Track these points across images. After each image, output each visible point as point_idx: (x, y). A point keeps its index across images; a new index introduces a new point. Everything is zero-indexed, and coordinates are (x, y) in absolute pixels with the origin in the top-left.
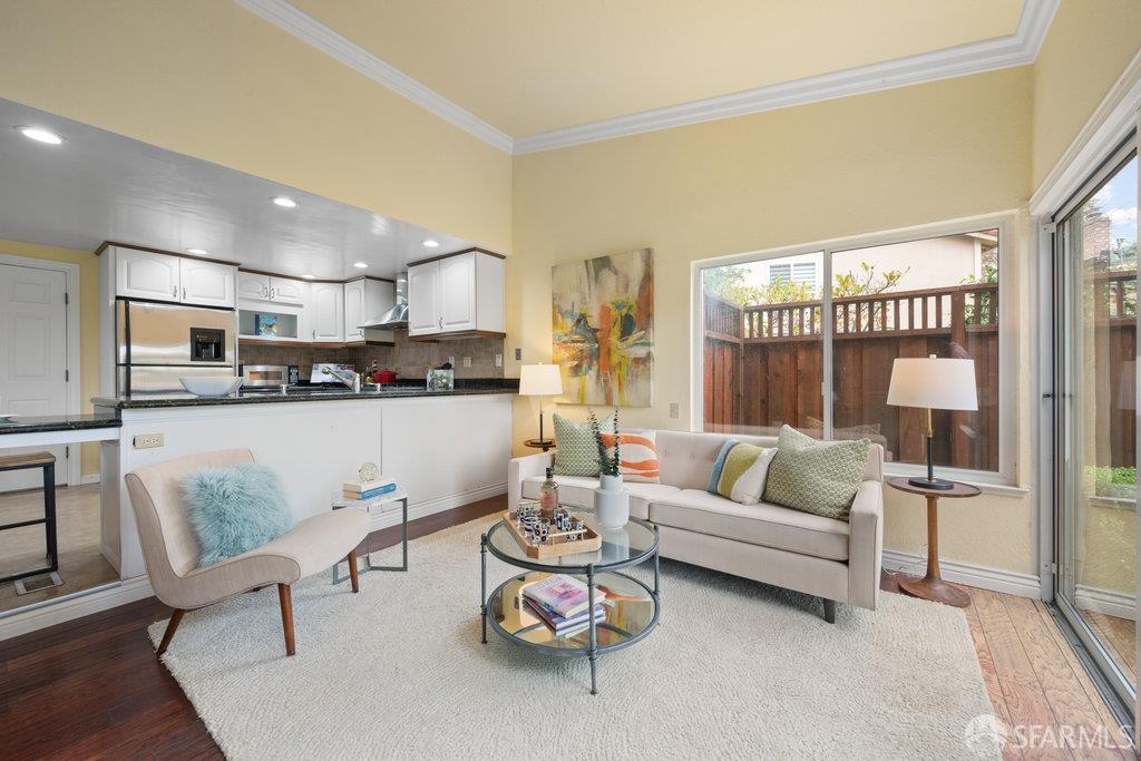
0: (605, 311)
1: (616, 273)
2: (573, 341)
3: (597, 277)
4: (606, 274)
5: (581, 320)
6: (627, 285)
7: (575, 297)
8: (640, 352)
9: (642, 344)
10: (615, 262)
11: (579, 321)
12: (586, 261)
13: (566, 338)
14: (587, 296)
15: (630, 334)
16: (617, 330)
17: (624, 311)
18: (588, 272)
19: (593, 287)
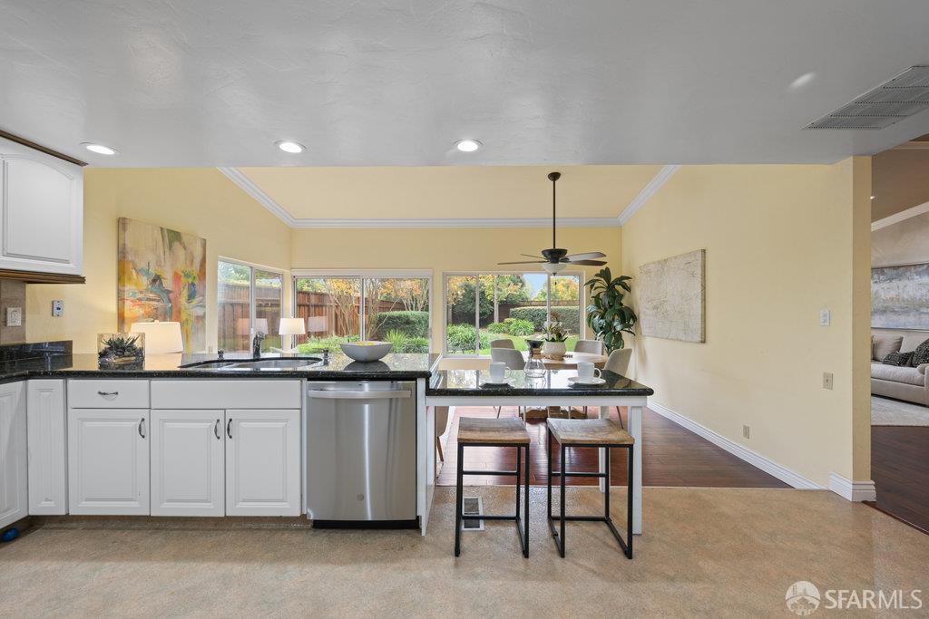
0: (177, 277)
1: (185, 249)
2: (149, 299)
3: (170, 247)
4: (176, 245)
5: (157, 280)
6: (192, 261)
7: (151, 258)
8: (199, 312)
9: (201, 306)
10: (185, 239)
11: (154, 281)
12: (162, 229)
13: (141, 296)
14: (163, 260)
15: (194, 298)
16: (185, 293)
17: (190, 280)
18: (163, 240)
19: (167, 253)
